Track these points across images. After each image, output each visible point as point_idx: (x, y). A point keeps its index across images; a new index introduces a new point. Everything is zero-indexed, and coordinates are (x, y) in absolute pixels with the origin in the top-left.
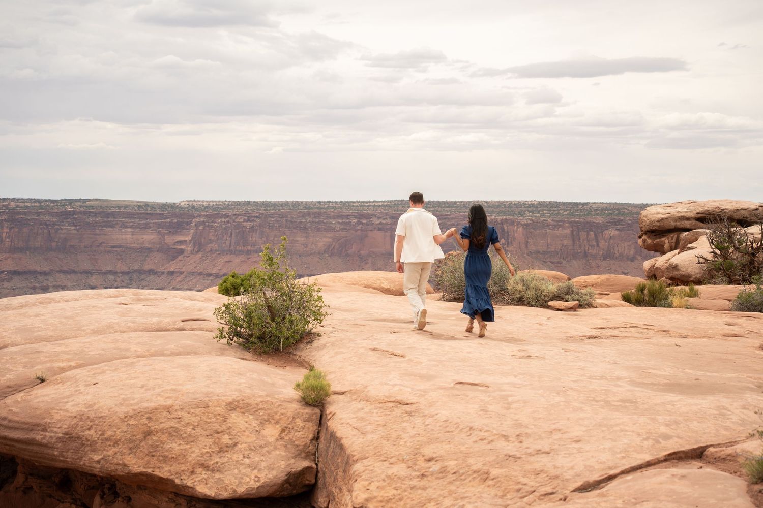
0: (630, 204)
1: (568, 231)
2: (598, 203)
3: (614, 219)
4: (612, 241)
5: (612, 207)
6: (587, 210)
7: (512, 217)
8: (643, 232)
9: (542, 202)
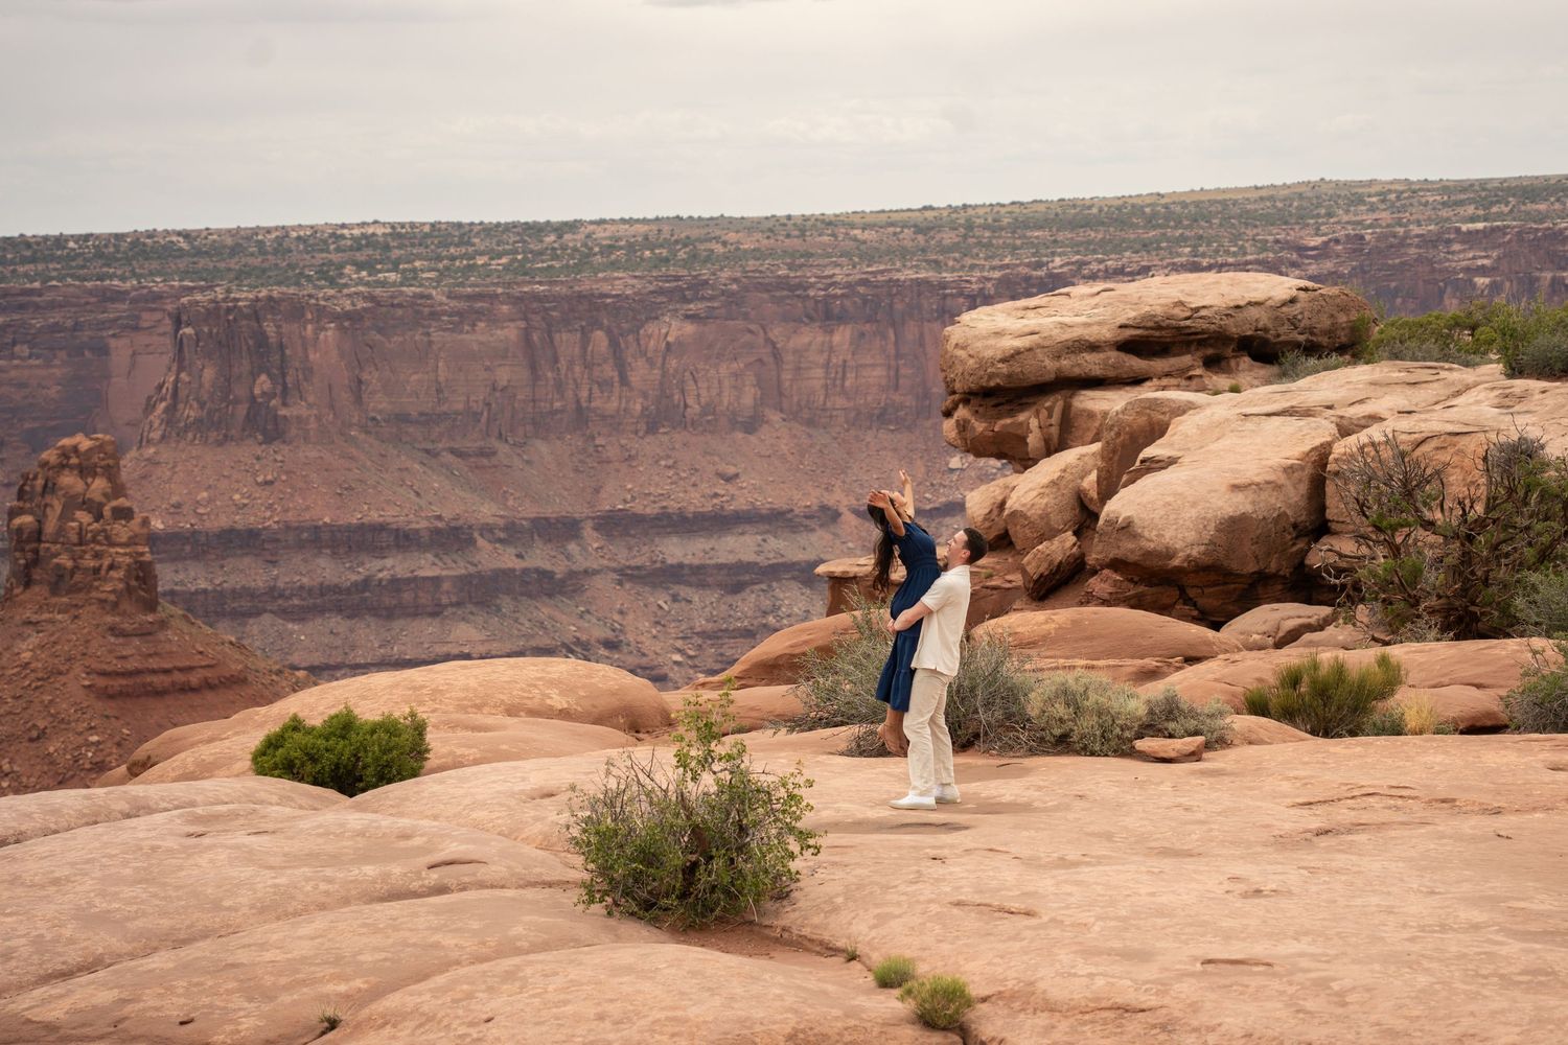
0: (731, 220)
1: (510, 333)
2: (613, 221)
3: (677, 278)
4: (674, 363)
5: (666, 234)
6: (575, 249)
7: (292, 290)
8: (957, 397)
9: (403, 226)
